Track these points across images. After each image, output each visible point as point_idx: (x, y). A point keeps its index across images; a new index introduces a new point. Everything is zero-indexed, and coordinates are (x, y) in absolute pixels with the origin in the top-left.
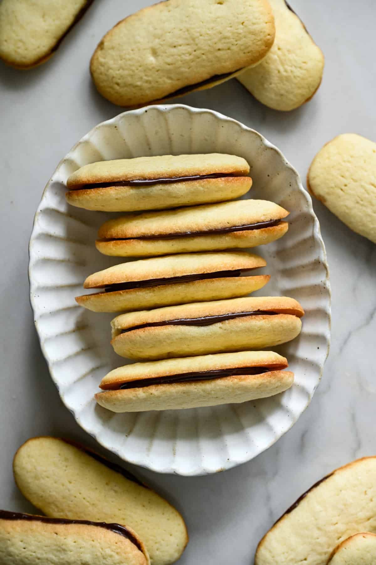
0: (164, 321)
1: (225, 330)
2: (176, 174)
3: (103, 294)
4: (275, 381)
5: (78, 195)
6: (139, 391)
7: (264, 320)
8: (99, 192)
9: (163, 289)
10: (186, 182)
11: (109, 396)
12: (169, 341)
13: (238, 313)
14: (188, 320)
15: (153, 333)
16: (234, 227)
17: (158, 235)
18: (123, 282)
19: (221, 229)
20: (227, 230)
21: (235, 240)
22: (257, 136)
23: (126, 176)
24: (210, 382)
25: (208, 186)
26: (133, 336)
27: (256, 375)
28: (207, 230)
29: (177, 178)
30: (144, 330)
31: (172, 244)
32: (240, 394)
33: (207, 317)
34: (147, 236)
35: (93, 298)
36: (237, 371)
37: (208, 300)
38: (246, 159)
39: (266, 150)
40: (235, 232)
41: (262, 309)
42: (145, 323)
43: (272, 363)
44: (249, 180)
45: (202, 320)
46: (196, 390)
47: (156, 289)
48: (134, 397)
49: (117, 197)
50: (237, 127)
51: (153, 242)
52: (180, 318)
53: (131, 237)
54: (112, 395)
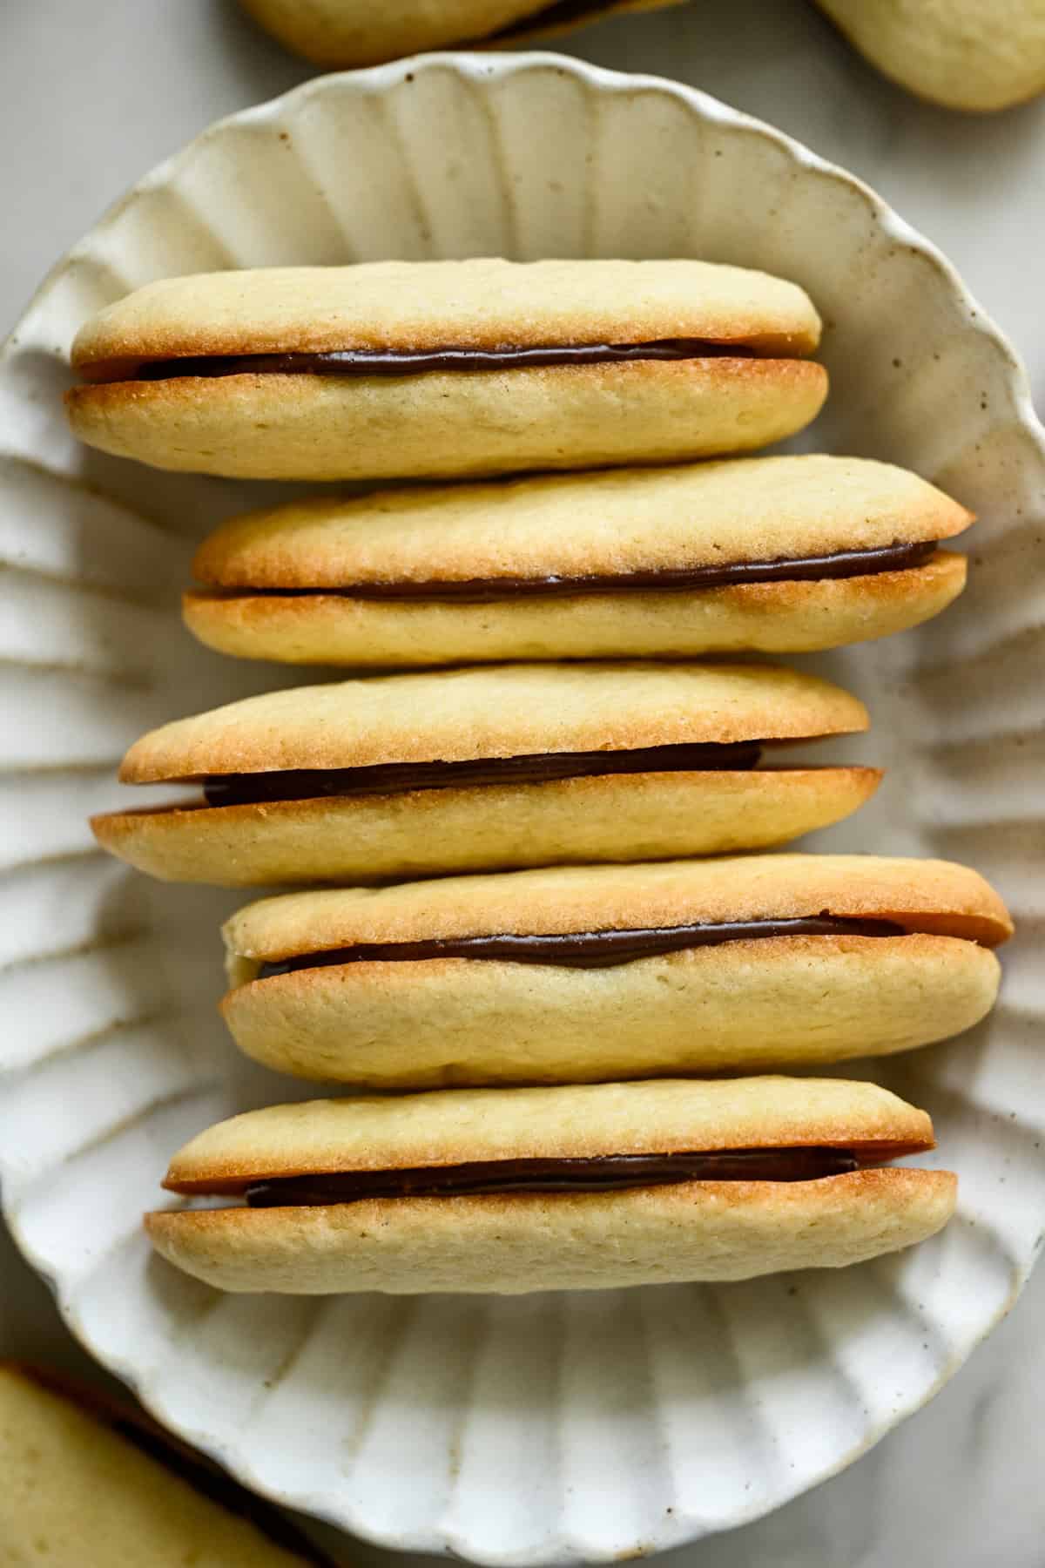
0: (427, 938)
1: (682, 989)
2: (512, 335)
3: (188, 814)
4: (875, 1210)
5: (104, 401)
6: (314, 1220)
7: (845, 957)
8: (189, 393)
9: (432, 804)
10: (552, 371)
11: (192, 1232)
12: (445, 1024)
13: (738, 921)
14: (530, 939)
15: (380, 987)
16: (739, 563)
17: (428, 583)
18: (269, 769)
19: (686, 571)
20: (711, 574)
21: (740, 619)
22: (855, 197)
23: (303, 333)
24: (605, 1201)
25: (642, 390)
26: (299, 994)
27: (798, 1183)
28: (628, 572)
29: (513, 351)
30: (345, 971)
31: (482, 622)
32: (729, 1255)
33: (607, 931)
34: (382, 582)
35: (148, 825)
36: (720, 1162)
37: (621, 859)
38: (805, 287)
39: (892, 254)
40: (744, 587)
41: (837, 910)
42: (351, 943)
43: (868, 1139)
44: (813, 375)
45: (588, 943)
46: (547, 1230)
47: (406, 803)
48: (294, 1240)
49: (260, 418)
50: (773, 155)
51: (406, 610)
52: (496, 929)
53: (316, 585)
54: (202, 1229)
